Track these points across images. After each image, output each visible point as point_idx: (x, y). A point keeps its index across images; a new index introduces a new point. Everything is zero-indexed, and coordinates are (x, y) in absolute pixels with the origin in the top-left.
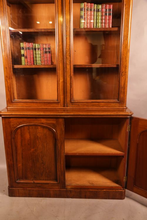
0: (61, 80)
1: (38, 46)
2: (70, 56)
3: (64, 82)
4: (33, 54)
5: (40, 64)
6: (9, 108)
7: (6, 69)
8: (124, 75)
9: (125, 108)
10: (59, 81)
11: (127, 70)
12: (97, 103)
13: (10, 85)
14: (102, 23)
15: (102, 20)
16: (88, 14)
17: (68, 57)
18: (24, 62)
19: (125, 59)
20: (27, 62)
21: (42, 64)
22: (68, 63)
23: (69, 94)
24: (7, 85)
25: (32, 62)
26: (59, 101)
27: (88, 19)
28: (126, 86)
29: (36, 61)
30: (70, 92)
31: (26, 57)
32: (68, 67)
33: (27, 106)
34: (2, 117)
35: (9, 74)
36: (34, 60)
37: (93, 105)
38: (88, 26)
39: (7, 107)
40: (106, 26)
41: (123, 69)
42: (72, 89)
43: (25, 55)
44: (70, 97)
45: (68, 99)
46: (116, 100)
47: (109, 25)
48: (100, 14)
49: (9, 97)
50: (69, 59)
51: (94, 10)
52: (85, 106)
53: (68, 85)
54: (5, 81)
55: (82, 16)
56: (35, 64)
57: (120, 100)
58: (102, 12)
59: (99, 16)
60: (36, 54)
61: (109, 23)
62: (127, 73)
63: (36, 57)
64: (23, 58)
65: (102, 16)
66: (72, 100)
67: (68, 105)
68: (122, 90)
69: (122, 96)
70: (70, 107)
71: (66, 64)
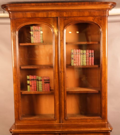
0: (58, 103)
1: (40, 78)
2: (64, 86)
3: (60, 105)
4: (36, 84)
5: (42, 91)
6: (16, 124)
7: (16, 95)
8: (104, 99)
9: (107, 123)
10: (56, 104)
11: (106, 95)
12: (85, 120)
13: (19, 107)
14: (86, 62)
15: (87, 60)
16: (76, 57)
17: (63, 86)
18: (29, 89)
19: (105, 87)
20: (32, 89)
21: (43, 91)
22: (63, 90)
23: (63, 114)
24: (16, 107)
25: (36, 89)
26: (56, 119)
27: (77, 60)
28: (106, 107)
29: (39, 88)
30: (64, 112)
31: (31, 86)
32: (63, 93)
33: (31, 123)
34: (12, 134)
35: (18, 99)
36: (37, 88)
37: (82, 121)
38: (76, 64)
39: (15, 123)
40: (90, 64)
41: (103, 94)
42: (65, 110)
43: (30, 84)
44: (64, 115)
45: (63, 117)
46: (100, 117)
47: (92, 64)
48: (85, 56)
49: (17, 116)
50: (63, 88)
51: (81, 54)
52: (76, 122)
53: (63, 106)
54: (15, 104)
55: (72, 58)
56: (38, 90)
57: (102, 117)
58: (87, 55)
59: (84, 57)
60: (38, 83)
61: (92, 62)
62: (106, 98)
63: (38, 86)
64: (29, 87)
65: (87, 57)
66: (66, 117)
67: (63, 121)
68: (104, 110)
69: (103, 114)
70: (65, 123)
71: (61, 91)
